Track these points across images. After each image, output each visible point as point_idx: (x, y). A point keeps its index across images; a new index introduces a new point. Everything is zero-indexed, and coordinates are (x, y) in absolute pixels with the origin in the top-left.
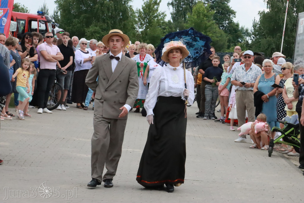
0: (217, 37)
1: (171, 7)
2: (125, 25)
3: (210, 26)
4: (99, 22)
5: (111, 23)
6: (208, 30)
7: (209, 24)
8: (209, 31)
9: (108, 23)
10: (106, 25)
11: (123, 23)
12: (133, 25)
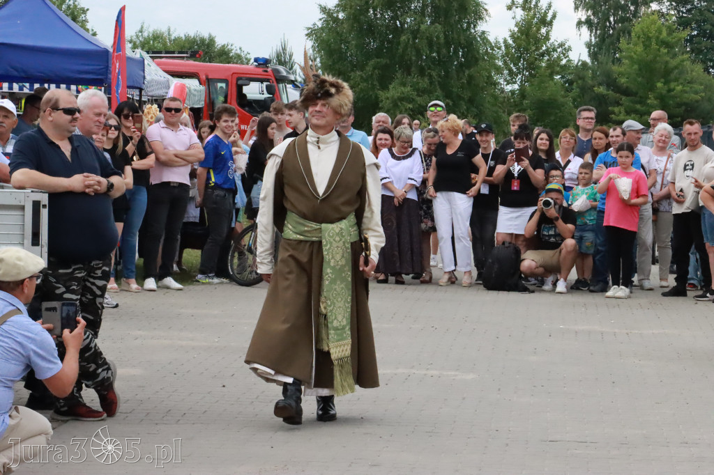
0: (696, 93)
1: (585, 29)
2: (471, 78)
3: (676, 67)
4: (409, 74)
5: (439, 76)
6: (672, 76)
7: (673, 63)
8: (676, 80)
9: (430, 76)
10: (426, 80)
11: (467, 72)
12: (490, 77)
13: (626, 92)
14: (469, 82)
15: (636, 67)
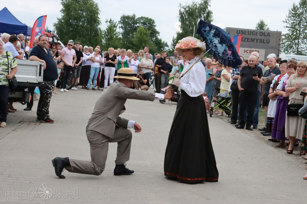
0: (152, 47)
1: (121, 29)
2: (96, 39)
3: (147, 40)
4: (81, 37)
5: (88, 38)
6: (146, 42)
7: (147, 39)
8: (147, 43)
9: (86, 38)
10: (85, 39)
11: (95, 38)
12: (101, 39)
13: (135, 46)
14: (96, 40)
15: (138, 39)
